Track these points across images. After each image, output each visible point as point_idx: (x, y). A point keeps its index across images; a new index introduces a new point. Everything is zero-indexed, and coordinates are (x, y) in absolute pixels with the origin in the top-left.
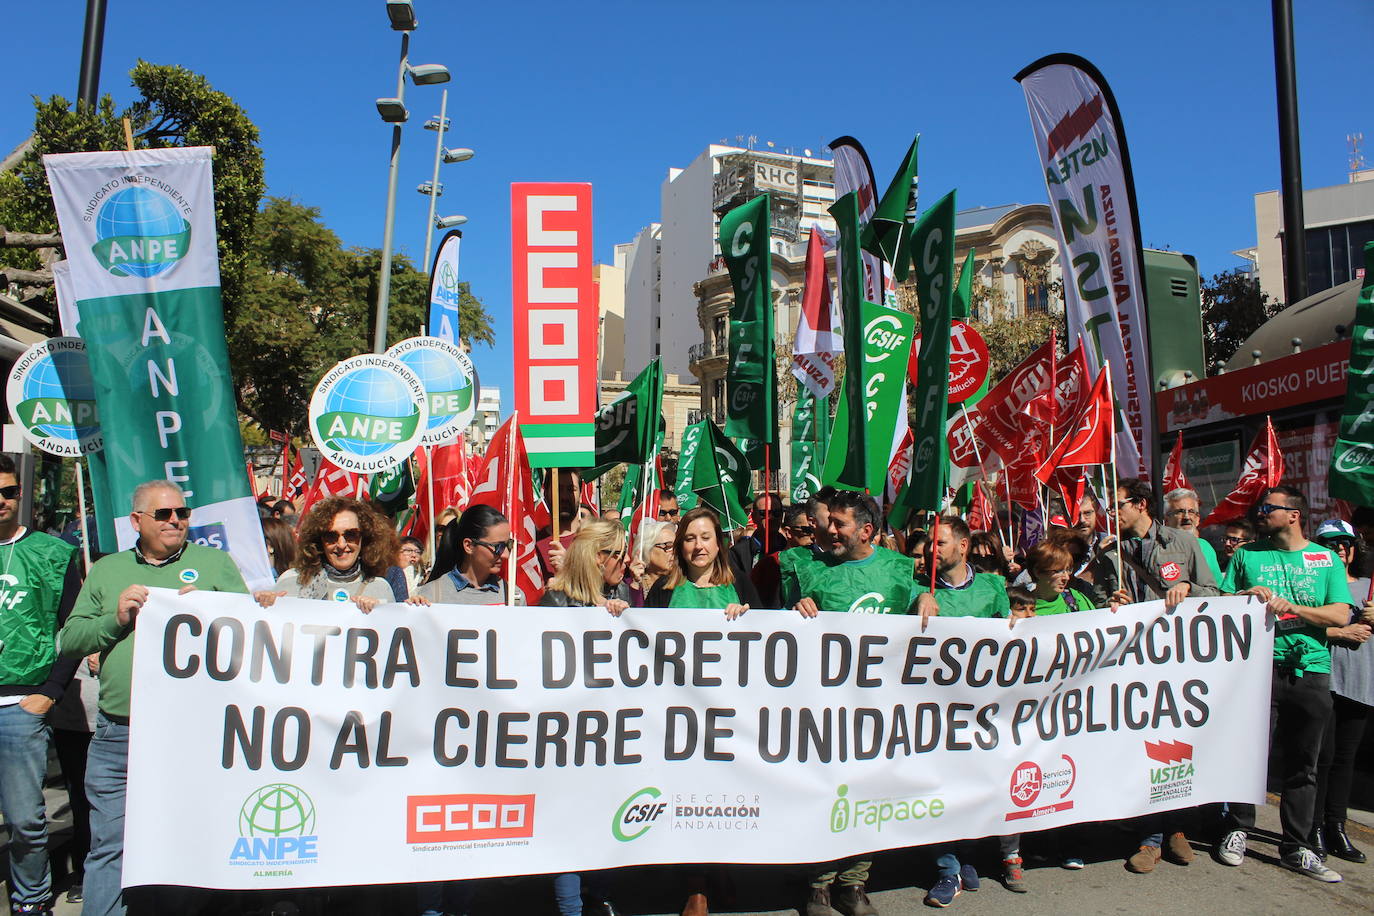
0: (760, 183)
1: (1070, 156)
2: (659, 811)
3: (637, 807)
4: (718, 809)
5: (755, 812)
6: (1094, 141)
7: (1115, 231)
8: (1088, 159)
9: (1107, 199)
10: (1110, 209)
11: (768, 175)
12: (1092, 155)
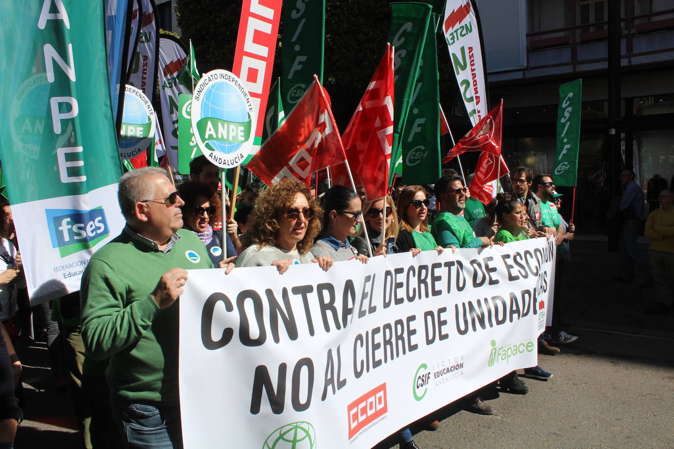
1: (455, 32)
2: (429, 378)
3: (420, 377)
4: (448, 368)
5: (462, 366)
6: (466, 25)
7: (474, 70)
8: (463, 33)
9: (471, 54)
10: (472, 59)
12: (464, 32)
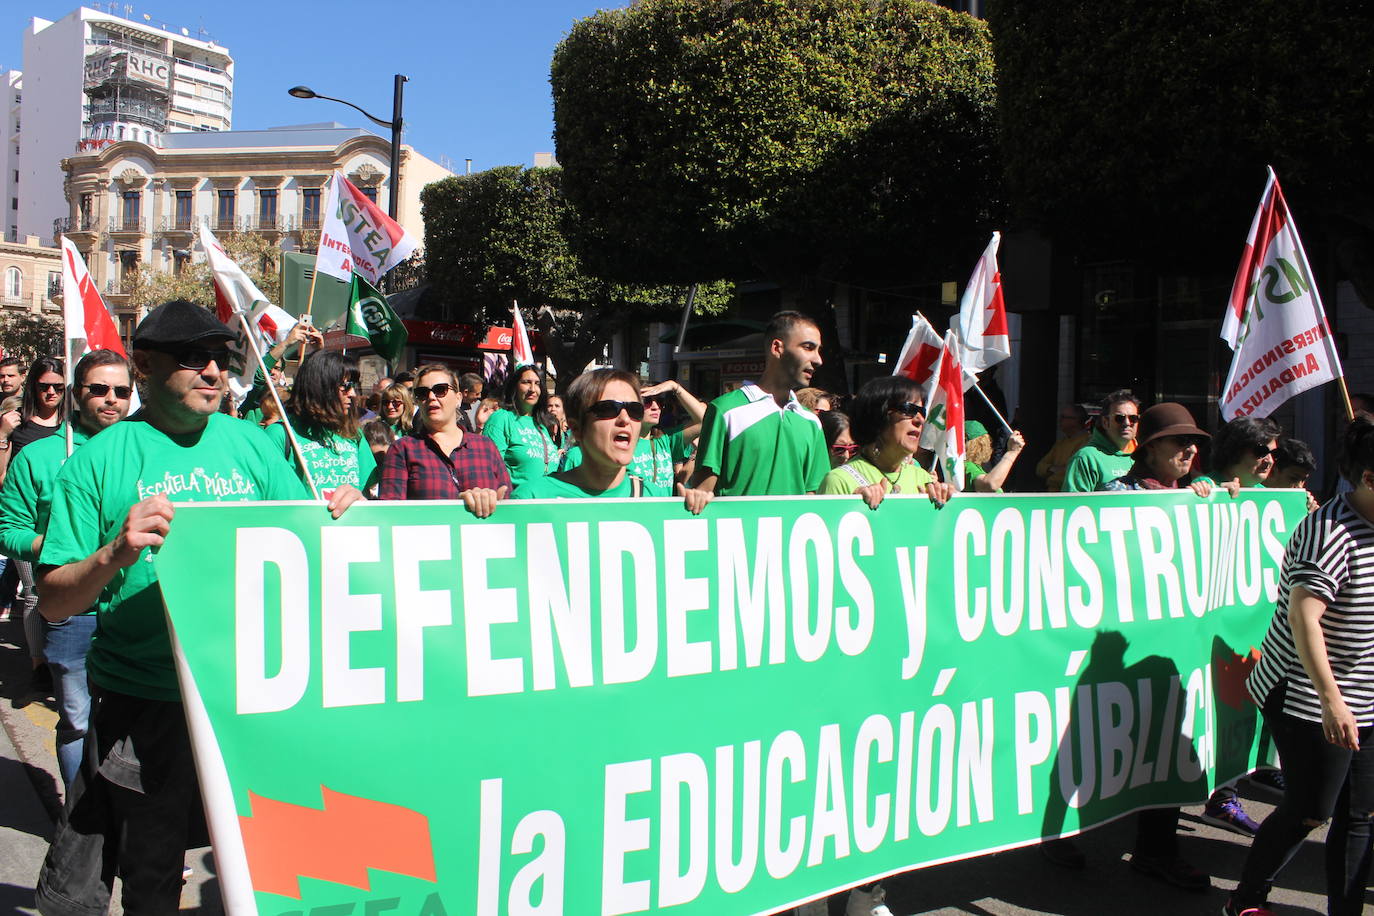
0: (132, 74)
11: (140, 66)
